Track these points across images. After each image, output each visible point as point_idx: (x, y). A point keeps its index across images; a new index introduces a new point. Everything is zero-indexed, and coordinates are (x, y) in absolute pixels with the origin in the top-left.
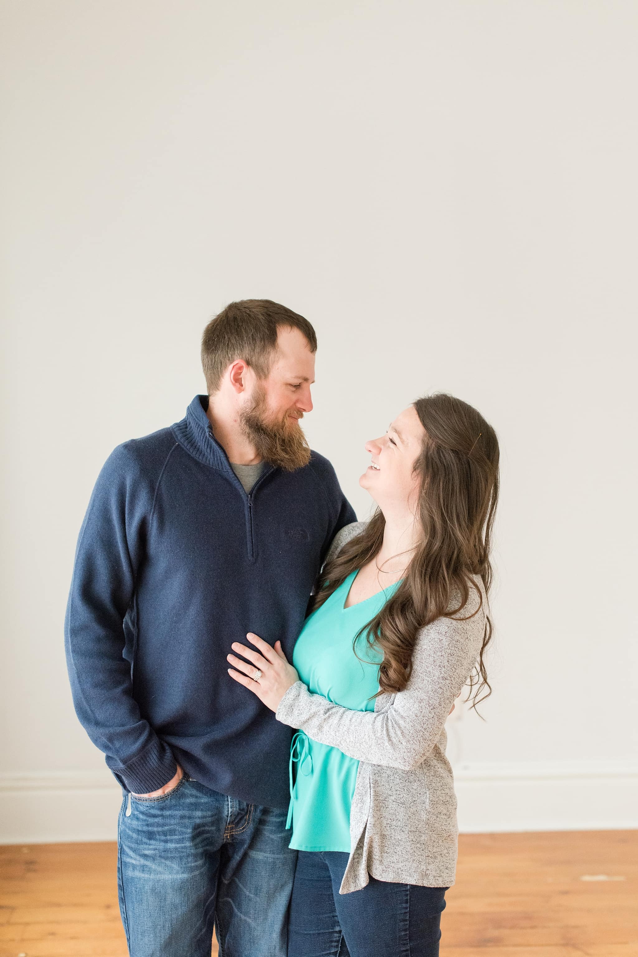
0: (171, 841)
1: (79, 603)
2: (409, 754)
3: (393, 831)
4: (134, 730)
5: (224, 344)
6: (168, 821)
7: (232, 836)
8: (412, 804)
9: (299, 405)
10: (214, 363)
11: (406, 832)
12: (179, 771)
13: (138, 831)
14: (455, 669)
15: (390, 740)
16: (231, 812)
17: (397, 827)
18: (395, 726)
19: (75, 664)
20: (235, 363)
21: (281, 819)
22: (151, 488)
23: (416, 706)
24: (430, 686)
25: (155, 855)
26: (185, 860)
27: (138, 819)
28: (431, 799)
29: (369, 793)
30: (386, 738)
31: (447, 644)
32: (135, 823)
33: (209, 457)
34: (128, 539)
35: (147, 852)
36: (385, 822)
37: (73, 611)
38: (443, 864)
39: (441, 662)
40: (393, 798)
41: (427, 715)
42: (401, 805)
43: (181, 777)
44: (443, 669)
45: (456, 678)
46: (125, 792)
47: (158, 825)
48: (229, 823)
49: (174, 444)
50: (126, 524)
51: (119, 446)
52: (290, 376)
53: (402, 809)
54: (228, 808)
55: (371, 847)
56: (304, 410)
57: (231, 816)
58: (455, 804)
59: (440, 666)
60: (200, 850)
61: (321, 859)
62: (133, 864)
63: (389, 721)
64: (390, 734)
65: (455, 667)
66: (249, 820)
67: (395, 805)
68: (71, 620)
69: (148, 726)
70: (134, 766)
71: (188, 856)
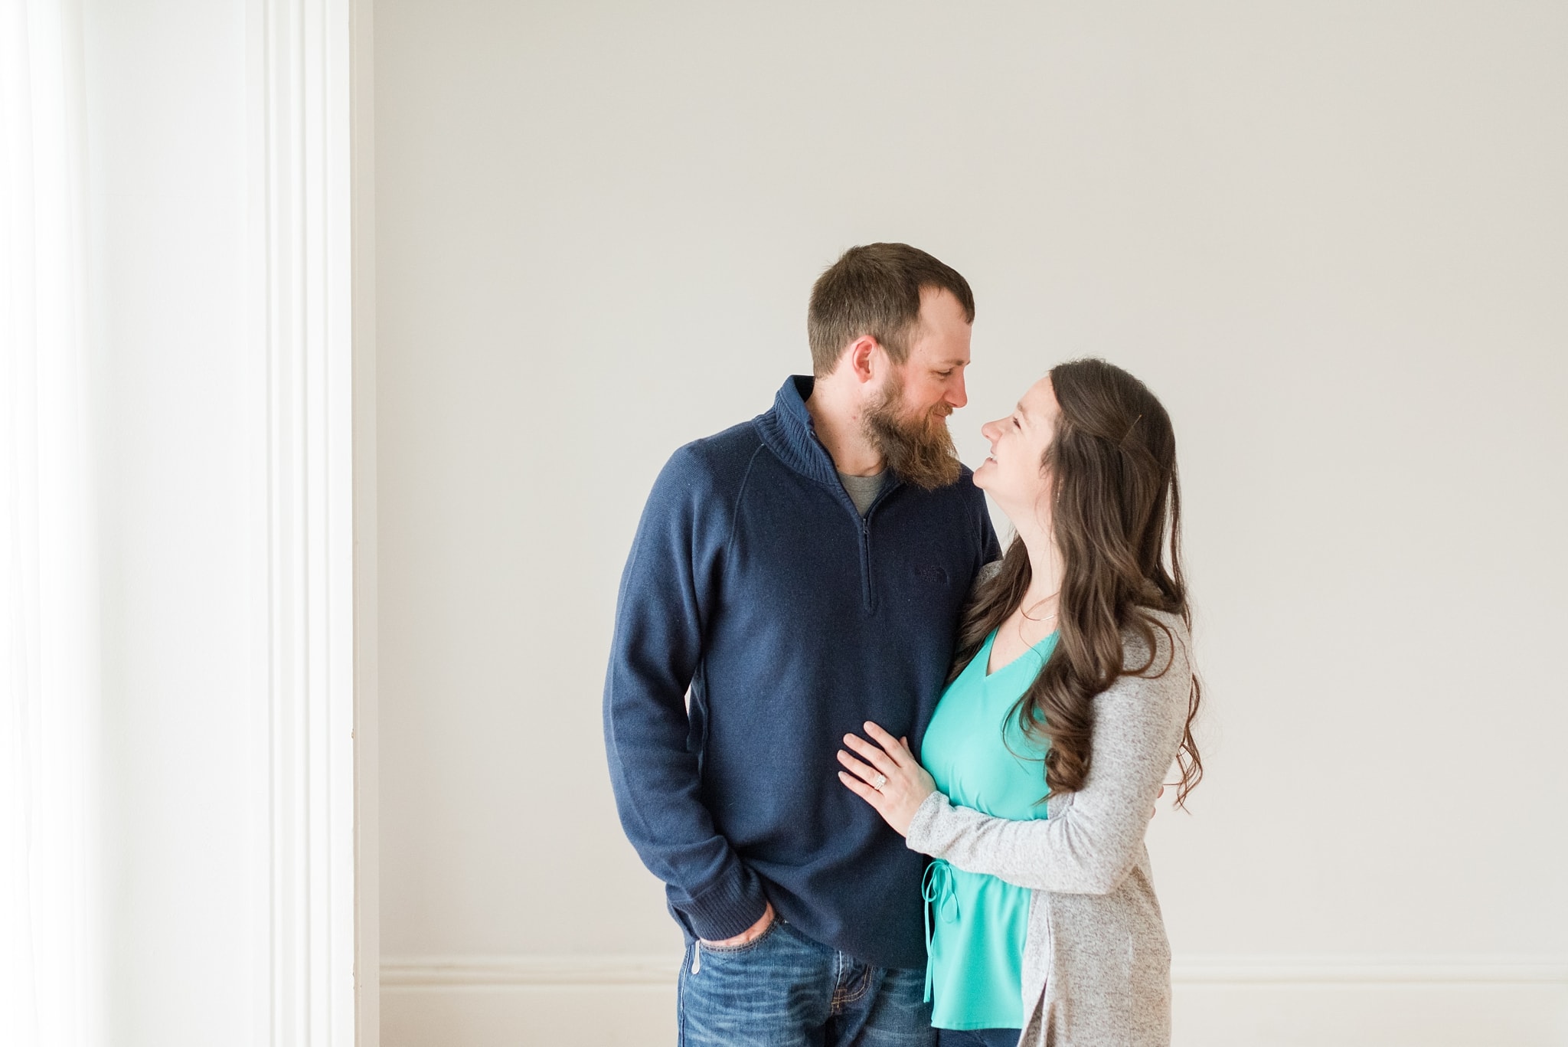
0: (758, 1009)
1: (624, 670)
2: (1103, 870)
3: (1083, 993)
4: (707, 848)
5: (844, 313)
6: (753, 980)
7: (842, 1005)
8: (1109, 954)
9: (949, 399)
10: (828, 338)
11: (1102, 995)
12: (769, 908)
13: (710, 994)
14: (1156, 744)
15: (1074, 852)
16: (843, 970)
17: (1089, 987)
18: (1079, 831)
19: (621, 758)
20: (860, 340)
21: (916, 982)
22: (730, 509)
23: (1106, 799)
24: (1123, 771)
25: (734, 1029)
26: (776, 1037)
27: (710, 977)
28: (1135, 946)
29: (1048, 941)
30: (1068, 850)
31: (1140, 709)
32: (705, 984)
33: (808, 464)
34: (695, 581)
35: (722, 1025)
36: (1072, 982)
37: (615, 681)
38: (1153, 1040)
39: (1134, 736)
40: (1081, 947)
41: (1123, 812)
42: (1093, 956)
43: (772, 917)
44: (1139, 744)
45: (1158, 757)
46: (691, 939)
47: (739, 986)
48: (839, 986)
49: (758, 445)
50: (694, 559)
51: (680, 448)
52: (938, 361)
53: (1095, 962)
54: (839, 963)
55: (1052, 1018)
56: (955, 406)
57: (842, 975)
58: (1168, 953)
59: (1133, 741)
60: (798, 1024)
61: (976, 1039)
62: (701, 1042)
63: (1070, 826)
64: (1074, 843)
65: (1156, 741)
66: (867, 981)
67: (1084, 957)
68: (614, 695)
69: (726, 843)
70: (706, 899)
71: (781, 1030)
